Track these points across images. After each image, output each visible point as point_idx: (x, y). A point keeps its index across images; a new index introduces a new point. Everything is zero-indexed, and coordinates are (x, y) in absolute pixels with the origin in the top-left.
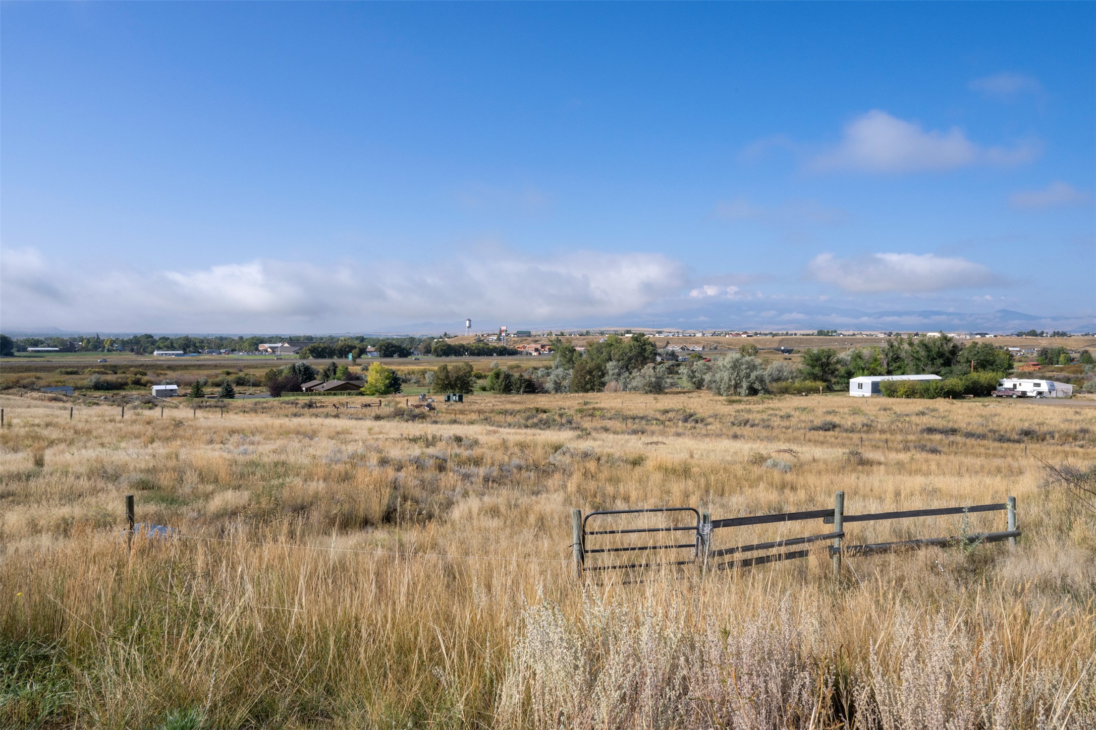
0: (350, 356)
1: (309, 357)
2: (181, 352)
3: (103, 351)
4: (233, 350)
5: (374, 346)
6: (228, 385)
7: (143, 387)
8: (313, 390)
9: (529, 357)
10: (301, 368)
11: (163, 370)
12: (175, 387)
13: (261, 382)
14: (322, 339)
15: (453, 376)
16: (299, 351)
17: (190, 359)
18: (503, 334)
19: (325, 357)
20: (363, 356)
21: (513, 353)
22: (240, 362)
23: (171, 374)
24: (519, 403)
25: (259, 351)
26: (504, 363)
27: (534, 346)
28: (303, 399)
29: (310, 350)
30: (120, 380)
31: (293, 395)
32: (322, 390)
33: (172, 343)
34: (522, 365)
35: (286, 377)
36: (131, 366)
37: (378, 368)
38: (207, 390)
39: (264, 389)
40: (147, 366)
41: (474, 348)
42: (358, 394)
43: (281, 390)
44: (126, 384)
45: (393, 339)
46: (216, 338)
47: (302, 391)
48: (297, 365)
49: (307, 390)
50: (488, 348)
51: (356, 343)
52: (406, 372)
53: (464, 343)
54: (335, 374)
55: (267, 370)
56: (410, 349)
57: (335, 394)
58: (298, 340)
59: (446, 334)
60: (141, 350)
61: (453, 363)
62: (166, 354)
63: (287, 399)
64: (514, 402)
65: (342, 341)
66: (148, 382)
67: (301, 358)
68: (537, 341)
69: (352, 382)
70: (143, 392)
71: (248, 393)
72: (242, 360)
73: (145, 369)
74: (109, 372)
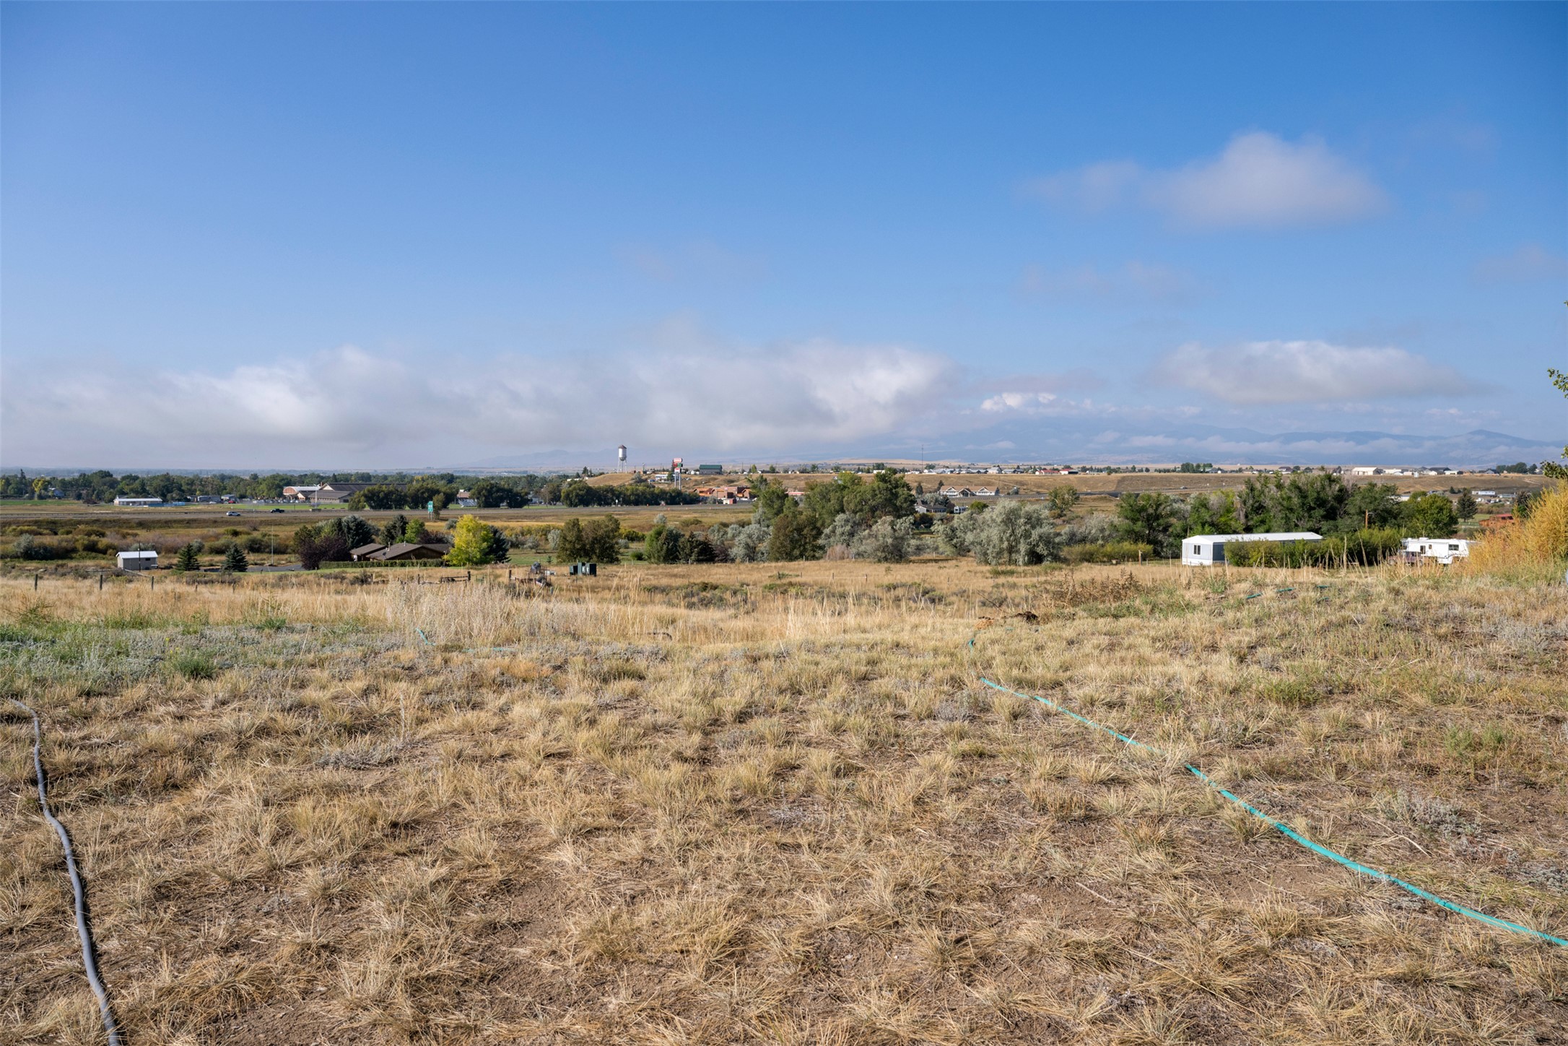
0: (430, 506)
1: (364, 507)
2: (158, 500)
3: (31, 498)
4: (242, 497)
5: (469, 490)
6: (236, 551)
7: (101, 555)
8: (368, 559)
9: (717, 507)
10: (351, 525)
11: (131, 528)
12: (153, 554)
13: (287, 547)
14: (385, 478)
15: (588, 536)
16: (349, 498)
17: (173, 510)
18: (677, 470)
19: (390, 508)
20: (451, 506)
21: (692, 500)
22: (254, 515)
23: (143, 534)
24: (683, 576)
25: (285, 497)
26: (675, 517)
27: (726, 489)
28: (353, 572)
29: (365, 496)
30: (64, 544)
31: (338, 566)
32: (383, 559)
33: (143, 485)
34: (703, 520)
35: (327, 539)
36: (80, 523)
37: (471, 524)
38: (204, 559)
39: (293, 558)
40: (105, 522)
41: (629, 493)
42: (441, 564)
43: (320, 559)
44: (74, 550)
45: (501, 478)
46: (215, 476)
47: (352, 560)
48: (343, 520)
49: (359, 558)
50: (652, 494)
51: (441, 485)
52: (518, 530)
53: (615, 484)
54: (404, 533)
55: (297, 529)
56: (527, 494)
57: (403, 565)
58: (347, 480)
59: (585, 470)
60: (94, 497)
61: (591, 516)
62: (134, 503)
63: (327, 571)
64: (675, 576)
65: (418, 481)
66: (109, 547)
67: (351, 509)
68: (732, 481)
69: (429, 546)
70: (103, 563)
71: (267, 563)
72: (257, 512)
73: (102, 527)
74: (45, 532)
